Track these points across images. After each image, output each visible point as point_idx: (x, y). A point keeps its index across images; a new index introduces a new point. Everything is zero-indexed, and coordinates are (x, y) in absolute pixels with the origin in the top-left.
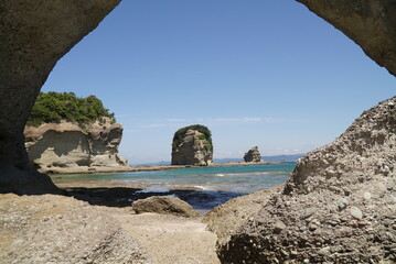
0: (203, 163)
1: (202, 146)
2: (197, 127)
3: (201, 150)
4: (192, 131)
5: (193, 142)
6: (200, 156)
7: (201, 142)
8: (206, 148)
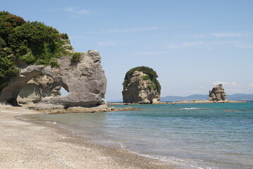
0: (147, 101)
1: (146, 86)
2: (143, 69)
3: (145, 89)
4: (137, 72)
5: (137, 83)
6: (143, 95)
7: (145, 82)
8: (149, 88)
